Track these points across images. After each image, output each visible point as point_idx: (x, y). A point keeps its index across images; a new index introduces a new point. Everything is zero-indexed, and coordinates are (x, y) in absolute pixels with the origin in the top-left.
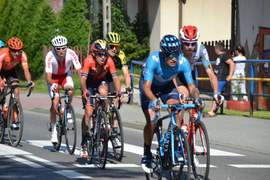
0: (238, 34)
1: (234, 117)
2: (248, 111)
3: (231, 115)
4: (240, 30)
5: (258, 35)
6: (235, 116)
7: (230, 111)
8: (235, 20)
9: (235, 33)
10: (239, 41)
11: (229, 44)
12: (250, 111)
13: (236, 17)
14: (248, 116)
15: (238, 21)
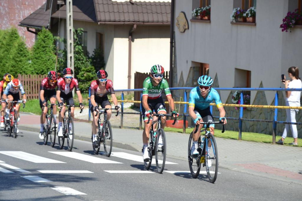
0: (175, 66)
1: (170, 133)
2: (182, 128)
3: (169, 131)
4: (176, 64)
5: (191, 68)
6: (172, 132)
7: (168, 128)
8: (173, 56)
9: (173, 66)
10: (176, 72)
11: (168, 75)
12: (183, 129)
13: (174, 53)
14: (181, 132)
15: (175, 56)
